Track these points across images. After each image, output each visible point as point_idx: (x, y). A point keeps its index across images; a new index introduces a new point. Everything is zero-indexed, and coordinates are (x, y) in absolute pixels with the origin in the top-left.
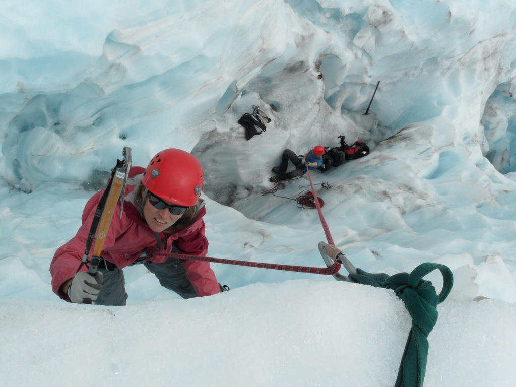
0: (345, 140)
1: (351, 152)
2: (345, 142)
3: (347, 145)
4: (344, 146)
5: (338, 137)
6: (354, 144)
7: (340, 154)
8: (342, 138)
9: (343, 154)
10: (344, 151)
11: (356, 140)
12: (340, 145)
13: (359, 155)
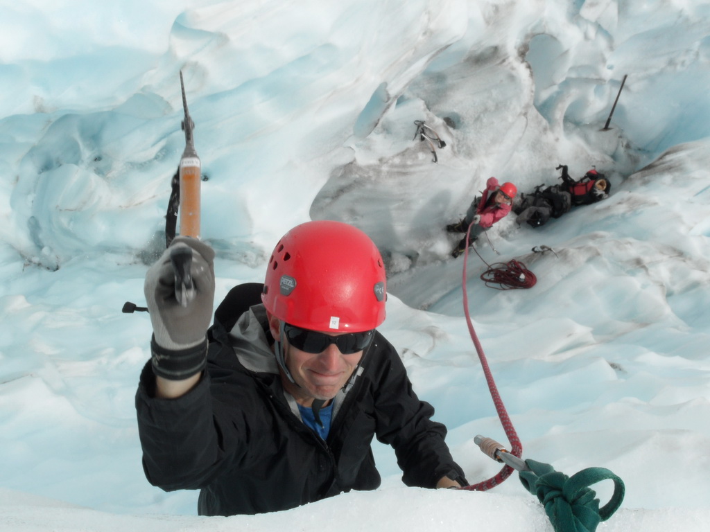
7: (562, 196)
9: (567, 196)
10: (568, 190)
12: (561, 182)
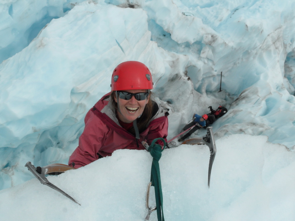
0: (212, 108)
1: (217, 114)
2: (213, 109)
3: (214, 111)
4: (213, 112)
5: (209, 108)
6: (218, 109)
8: (211, 107)
9: (213, 116)
10: (213, 114)
11: (219, 106)
12: (210, 112)
13: (222, 114)
